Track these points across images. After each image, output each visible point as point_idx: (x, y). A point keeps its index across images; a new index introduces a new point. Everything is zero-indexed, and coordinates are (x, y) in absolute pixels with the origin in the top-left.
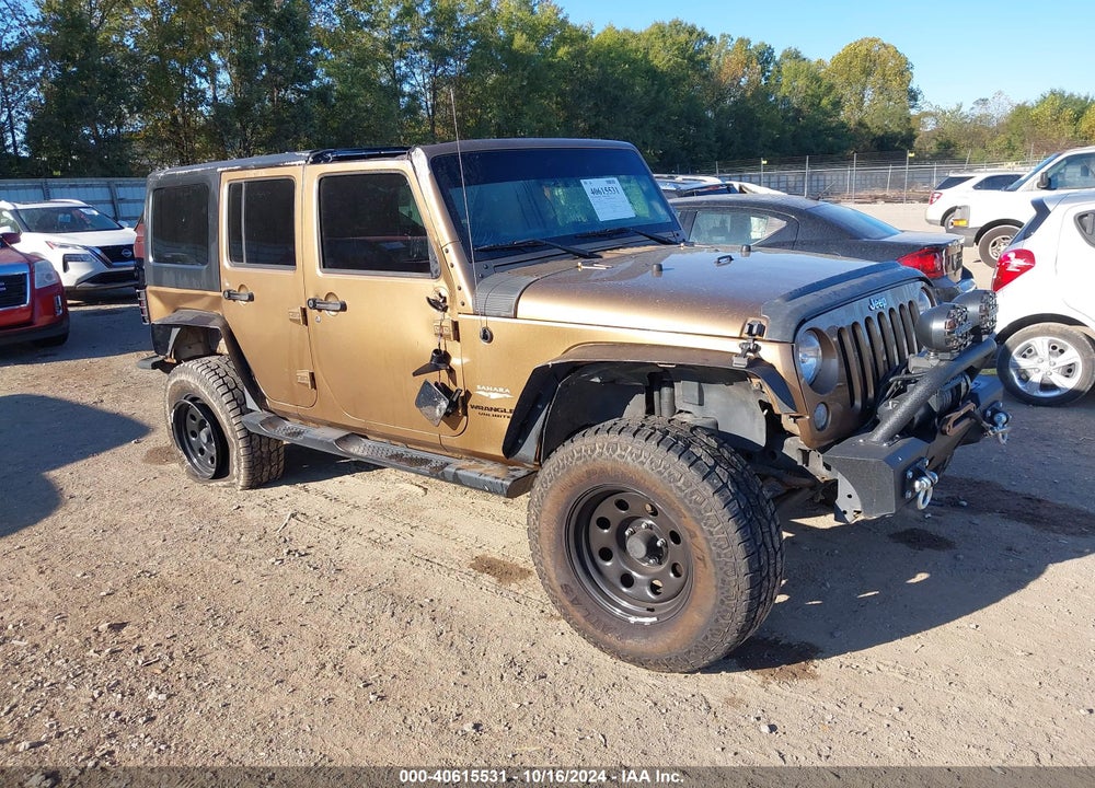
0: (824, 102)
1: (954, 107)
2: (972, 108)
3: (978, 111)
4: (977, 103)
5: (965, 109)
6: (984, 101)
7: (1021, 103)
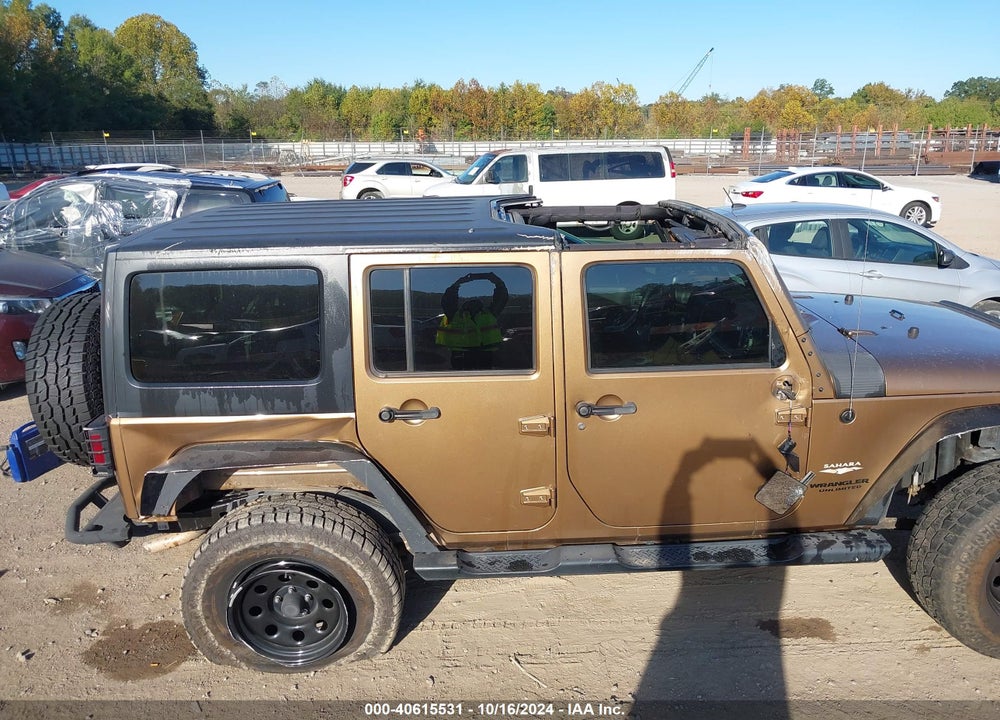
0: (127, 74)
1: (241, 88)
2: (256, 90)
3: (261, 92)
4: (258, 85)
5: (251, 90)
6: (265, 84)
7: (294, 88)
